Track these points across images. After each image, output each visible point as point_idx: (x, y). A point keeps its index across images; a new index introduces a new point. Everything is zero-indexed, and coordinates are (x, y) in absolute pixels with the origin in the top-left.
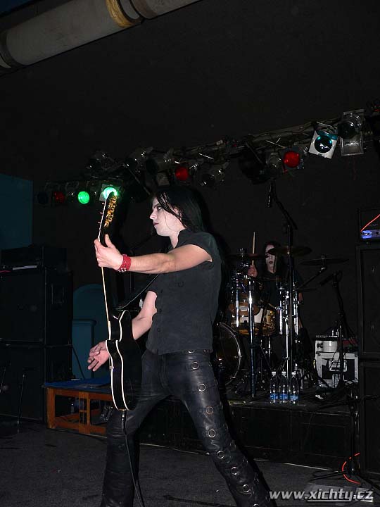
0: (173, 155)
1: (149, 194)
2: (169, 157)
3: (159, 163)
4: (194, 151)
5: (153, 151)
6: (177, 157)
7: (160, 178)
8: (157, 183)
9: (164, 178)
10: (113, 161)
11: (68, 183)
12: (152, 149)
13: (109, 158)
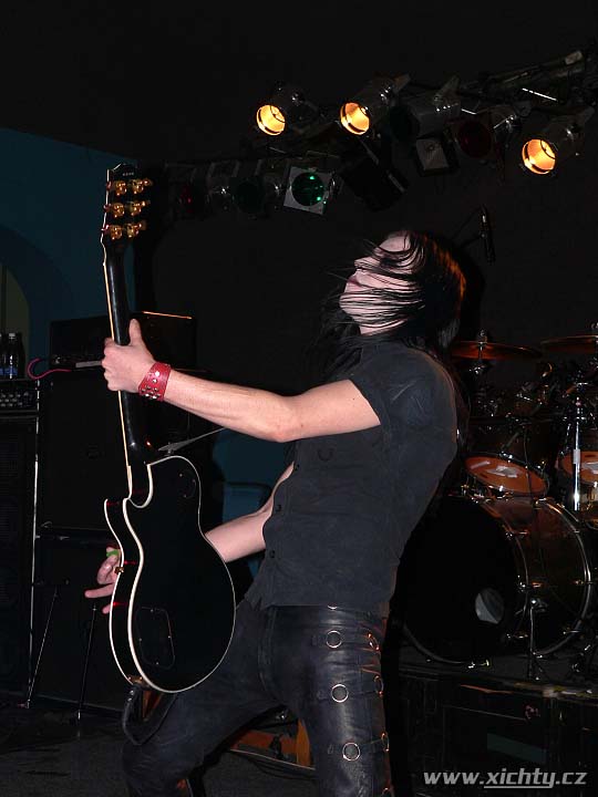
0: (458, 93)
1: (402, 189)
2: (446, 98)
3: (420, 115)
4: (510, 82)
5: (410, 84)
6: (467, 98)
7: (428, 150)
8: (418, 164)
9: (437, 151)
10: (316, 109)
11: (213, 165)
12: (406, 79)
13: (306, 103)
